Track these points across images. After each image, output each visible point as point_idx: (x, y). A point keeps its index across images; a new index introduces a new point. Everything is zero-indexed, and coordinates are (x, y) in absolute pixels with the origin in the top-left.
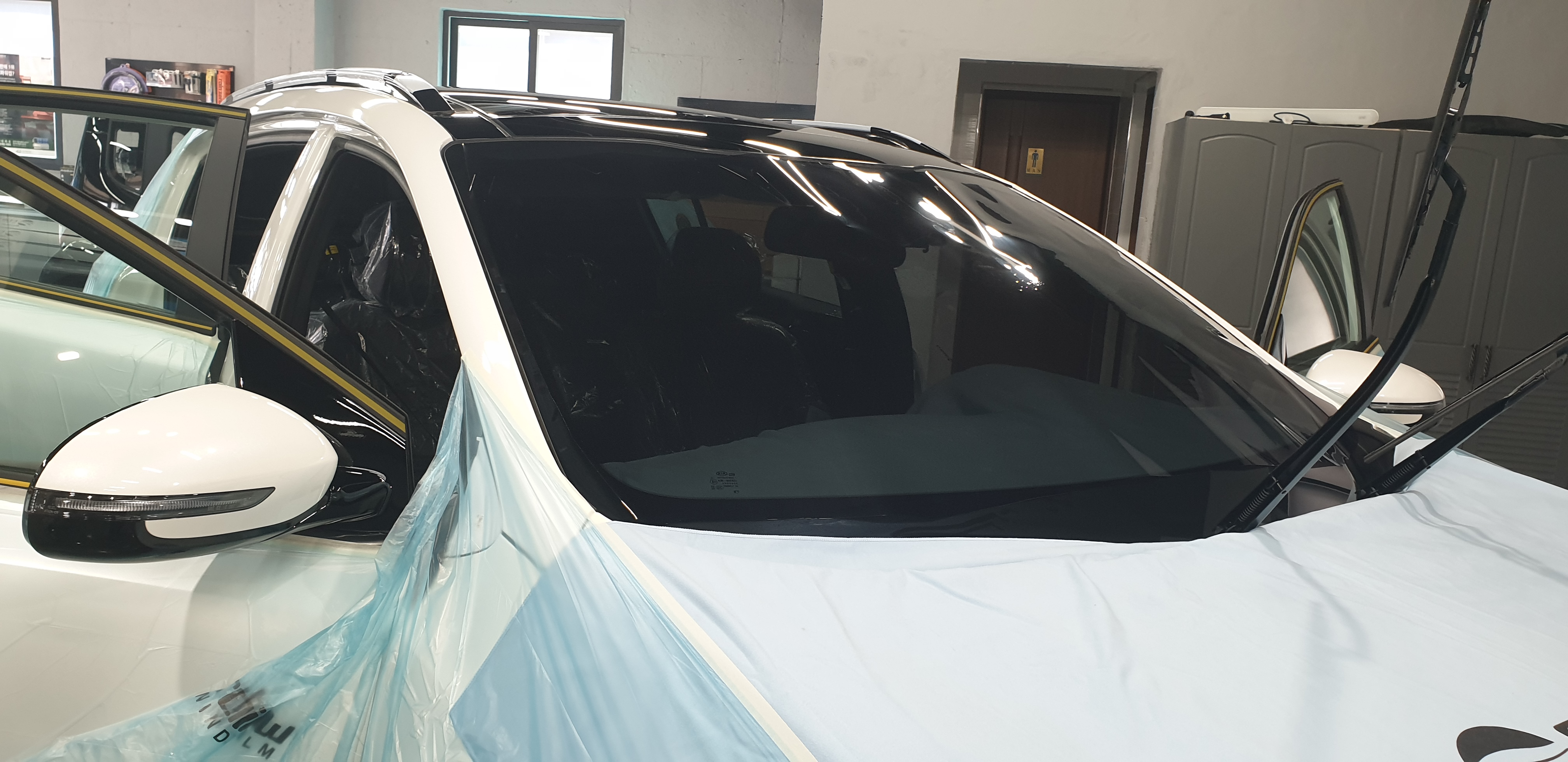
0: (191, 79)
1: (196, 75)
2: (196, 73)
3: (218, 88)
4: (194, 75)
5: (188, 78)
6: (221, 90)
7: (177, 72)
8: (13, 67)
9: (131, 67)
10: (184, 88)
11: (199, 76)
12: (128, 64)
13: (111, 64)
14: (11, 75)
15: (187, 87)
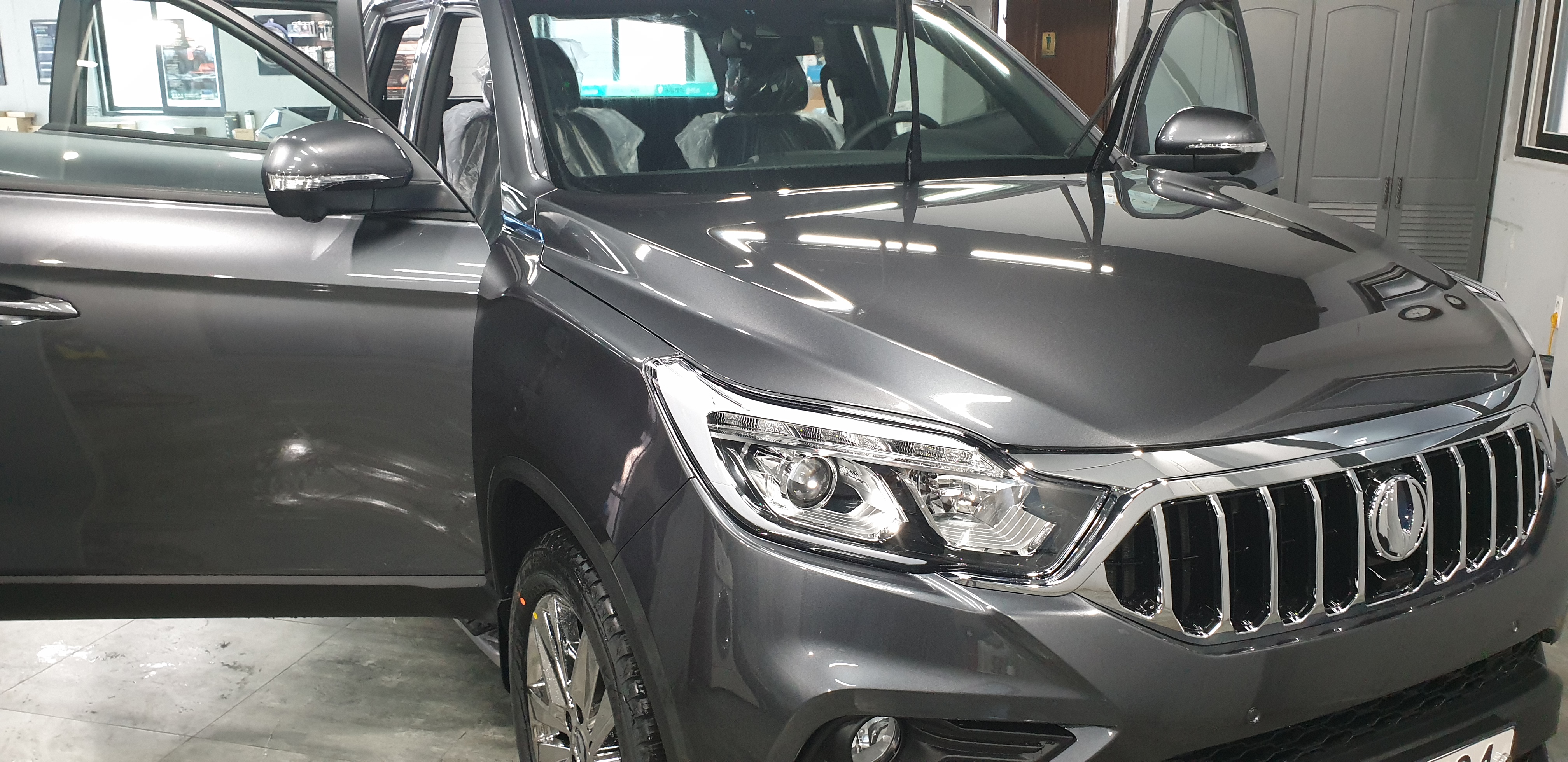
5: (322, 27)
15: (321, 35)
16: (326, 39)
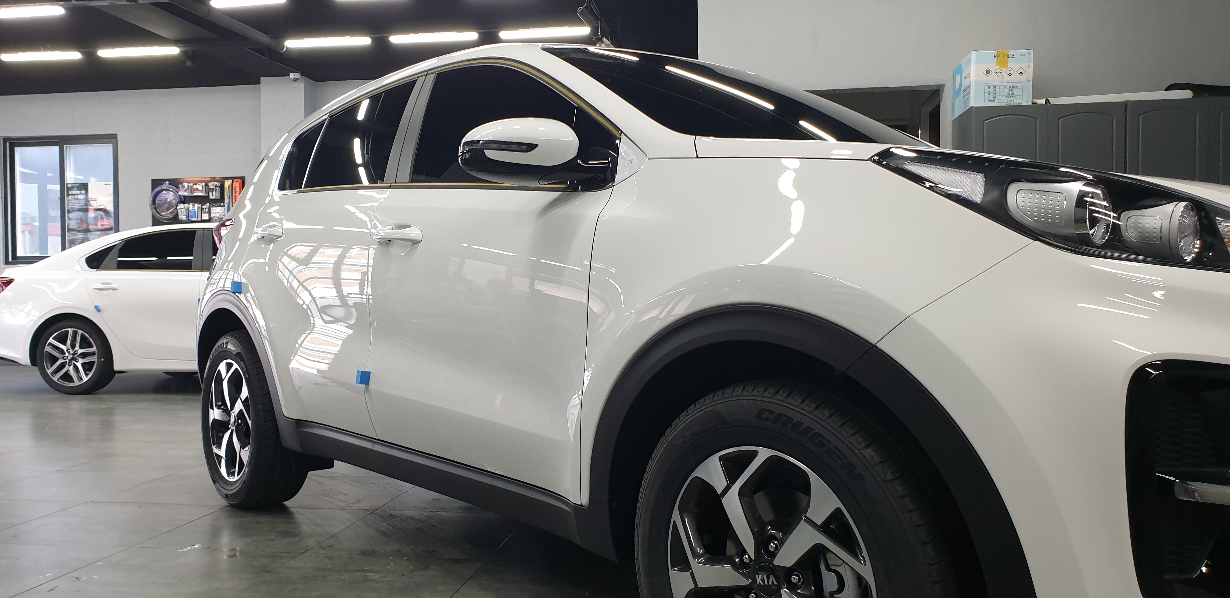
0: (214, 188)
1: (217, 185)
2: (218, 184)
3: (234, 192)
4: (216, 185)
5: (212, 187)
6: (236, 194)
7: (203, 184)
8: (84, 192)
9: (169, 184)
10: (209, 196)
11: (219, 186)
12: (167, 182)
13: (156, 183)
14: (82, 198)
15: (210, 194)
16: (214, 197)
